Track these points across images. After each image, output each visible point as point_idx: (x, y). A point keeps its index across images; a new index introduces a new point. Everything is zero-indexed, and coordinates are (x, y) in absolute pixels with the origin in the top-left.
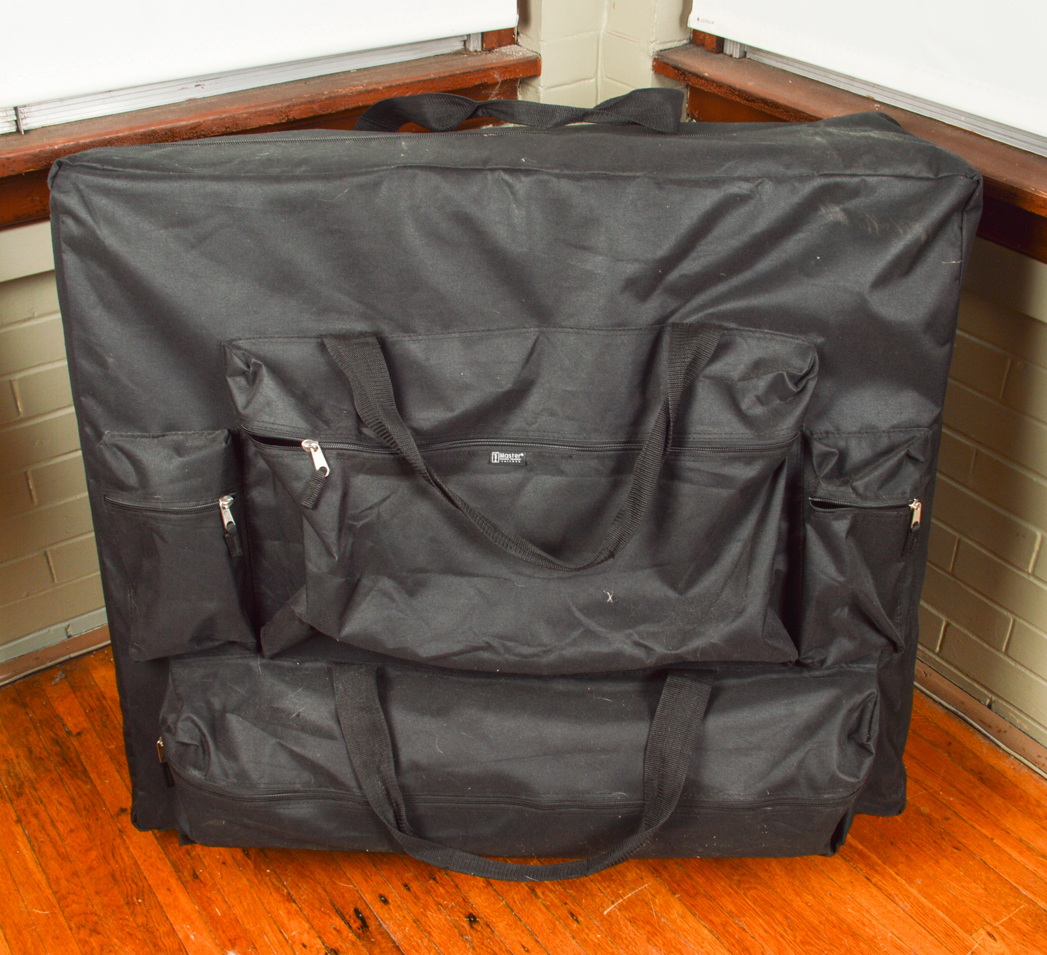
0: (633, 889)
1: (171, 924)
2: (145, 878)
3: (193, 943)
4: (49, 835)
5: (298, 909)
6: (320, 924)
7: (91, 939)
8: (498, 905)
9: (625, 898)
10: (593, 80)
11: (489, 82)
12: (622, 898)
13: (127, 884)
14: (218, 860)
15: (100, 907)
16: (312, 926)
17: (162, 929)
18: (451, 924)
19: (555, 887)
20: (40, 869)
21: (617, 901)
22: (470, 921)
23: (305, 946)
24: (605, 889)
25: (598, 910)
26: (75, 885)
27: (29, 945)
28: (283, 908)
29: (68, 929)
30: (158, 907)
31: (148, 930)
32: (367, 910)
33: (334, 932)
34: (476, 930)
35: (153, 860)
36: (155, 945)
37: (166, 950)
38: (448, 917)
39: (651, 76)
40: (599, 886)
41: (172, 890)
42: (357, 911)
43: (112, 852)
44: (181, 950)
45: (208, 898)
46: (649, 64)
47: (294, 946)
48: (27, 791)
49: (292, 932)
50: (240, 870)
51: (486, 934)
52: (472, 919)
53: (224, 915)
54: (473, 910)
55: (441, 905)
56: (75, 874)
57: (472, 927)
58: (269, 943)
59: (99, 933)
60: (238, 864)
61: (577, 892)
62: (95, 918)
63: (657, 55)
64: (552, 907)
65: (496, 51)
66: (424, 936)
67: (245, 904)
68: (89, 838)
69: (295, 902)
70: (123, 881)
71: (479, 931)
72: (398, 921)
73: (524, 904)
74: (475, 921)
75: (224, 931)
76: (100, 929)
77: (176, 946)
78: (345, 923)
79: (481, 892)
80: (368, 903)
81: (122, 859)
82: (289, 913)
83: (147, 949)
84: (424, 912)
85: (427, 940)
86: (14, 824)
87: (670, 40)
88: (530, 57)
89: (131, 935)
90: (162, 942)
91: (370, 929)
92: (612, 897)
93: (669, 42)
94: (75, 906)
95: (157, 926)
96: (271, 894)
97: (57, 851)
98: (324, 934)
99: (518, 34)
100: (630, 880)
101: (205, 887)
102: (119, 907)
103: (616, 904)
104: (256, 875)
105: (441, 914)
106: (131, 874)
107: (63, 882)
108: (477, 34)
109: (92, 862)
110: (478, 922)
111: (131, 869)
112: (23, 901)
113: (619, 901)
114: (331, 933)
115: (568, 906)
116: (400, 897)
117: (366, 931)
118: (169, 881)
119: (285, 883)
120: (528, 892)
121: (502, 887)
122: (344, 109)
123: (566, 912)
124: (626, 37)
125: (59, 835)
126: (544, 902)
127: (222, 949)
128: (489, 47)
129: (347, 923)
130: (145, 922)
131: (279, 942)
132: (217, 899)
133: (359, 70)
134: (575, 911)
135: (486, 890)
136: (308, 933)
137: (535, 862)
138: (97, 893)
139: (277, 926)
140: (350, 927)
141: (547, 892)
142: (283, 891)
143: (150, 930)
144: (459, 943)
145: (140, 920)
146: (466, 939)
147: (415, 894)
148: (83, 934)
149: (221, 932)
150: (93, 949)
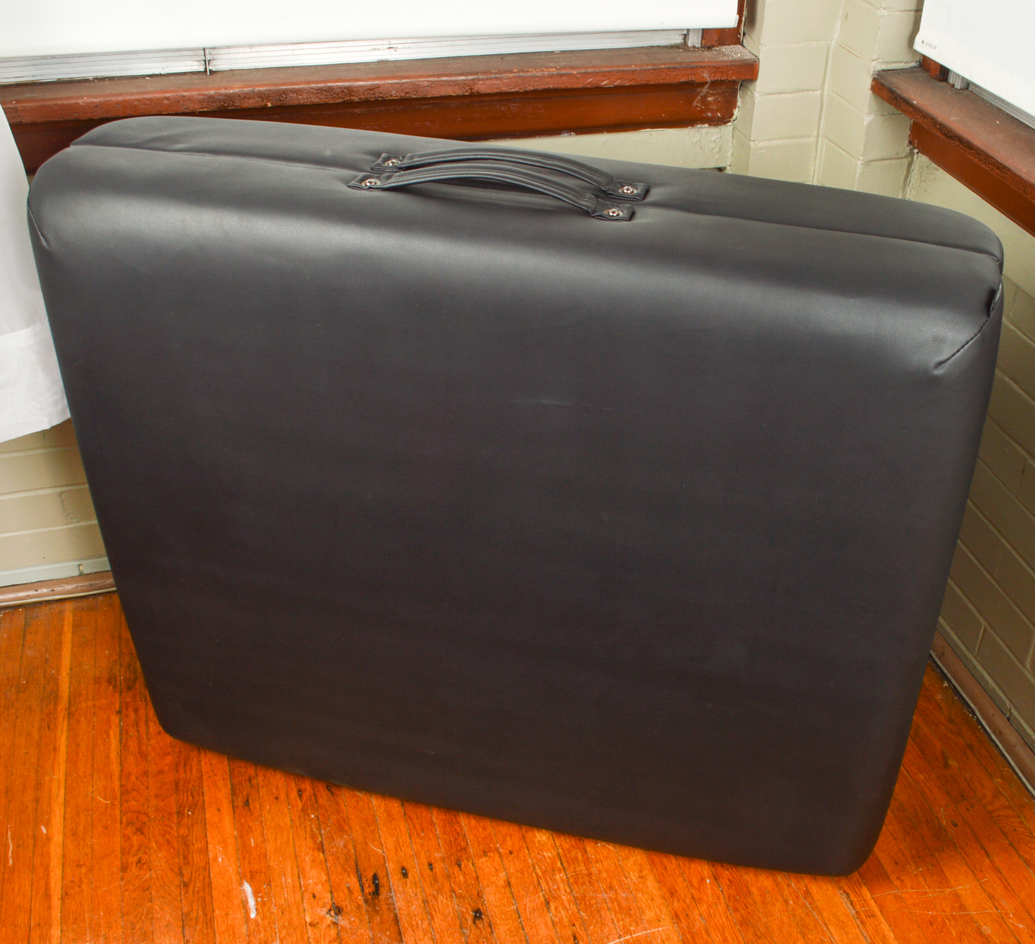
0: (646, 929)
1: (207, 842)
2: (203, 793)
3: (218, 866)
4: (139, 732)
5: (323, 860)
6: (337, 880)
7: (135, 838)
8: (508, 908)
9: (634, 936)
10: (818, 93)
11: (697, 81)
12: (631, 935)
13: (185, 794)
14: (273, 794)
15: (154, 809)
16: (329, 879)
17: (198, 845)
18: (456, 914)
19: (570, 906)
20: (119, 761)
21: (625, 937)
22: (476, 916)
23: (314, 896)
24: (618, 921)
25: (602, 940)
26: (142, 784)
27: (81, 828)
28: (310, 854)
29: (119, 822)
30: (203, 824)
31: (185, 843)
32: (385, 879)
33: (346, 891)
34: (477, 927)
35: (217, 778)
36: (185, 858)
37: (193, 866)
38: (456, 907)
39: (868, 96)
40: (614, 917)
41: (222, 811)
42: (375, 877)
43: (185, 762)
44: (205, 869)
45: (249, 827)
46: (868, 82)
47: (305, 894)
48: (138, 686)
49: (309, 879)
50: (288, 809)
51: (484, 933)
52: (478, 915)
53: (257, 845)
54: (482, 906)
55: (454, 892)
56: (146, 773)
57: (474, 922)
58: (284, 885)
59: (143, 833)
60: (288, 803)
61: (589, 916)
62: (145, 819)
63: (877, 75)
64: (559, 925)
65: (716, 50)
66: (426, 919)
67: (279, 841)
68: (171, 744)
69: (323, 852)
70: (183, 790)
71: (479, 928)
72: (408, 897)
73: (534, 914)
74: (480, 918)
75: (249, 862)
76: (146, 830)
77: (203, 864)
78: (360, 885)
79: (497, 891)
80: (389, 872)
81: (191, 770)
82: (314, 861)
83: (177, 860)
84: (436, 895)
85: (427, 922)
86: (114, 713)
87: (896, 60)
88: (747, 60)
89: (168, 842)
90: (193, 857)
91: (380, 897)
92: (621, 931)
93: (894, 62)
94: (133, 803)
95: (194, 841)
96: (306, 838)
97: (140, 747)
98: (336, 890)
99: (744, 34)
100: (646, 918)
101: (251, 816)
102: (170, 814)
103: (622, 939)
104: (300, 817)
105: (451, 902)
106: (193, 786)
107: (133, 778)
108: (699, 29)
109: (165, 766)
110: (482, 919)
111: (195, 781)
112: (93, 787)
113: (627, 938)
114: (343, 891)
115: (574, 928)
116: (420, 874)
117: (376, 898)
118: (222, 802)
119: (323, 832)
120: (542, 903)
121: (519, 891)
122: (532, 89)
123: (570, 933)
124: (853, 52)
125: (147, 734)
126: (553, 918)
127: (241, 879)
128: (708, 44)
129: (362, 886)
130: (185, 835)
131: (294, 887)
132: (256, 830)
133: (563, 52)
134: (579, 935)
135: (503, 890)
136: (323, 885)
137: (561, 875)
138: (157, 796)
139: (299, 871)
140: (363, 890)
141: (561, 909)
142: (318, 838)
143: (187, 842)
144: (455, 935)
145: (183, 831)
146: (464, 933)
147: (436, 875)
148: (129, 830)
149: (246, 862)
150: (132, 846)
